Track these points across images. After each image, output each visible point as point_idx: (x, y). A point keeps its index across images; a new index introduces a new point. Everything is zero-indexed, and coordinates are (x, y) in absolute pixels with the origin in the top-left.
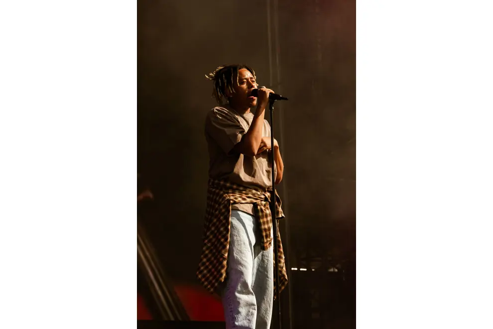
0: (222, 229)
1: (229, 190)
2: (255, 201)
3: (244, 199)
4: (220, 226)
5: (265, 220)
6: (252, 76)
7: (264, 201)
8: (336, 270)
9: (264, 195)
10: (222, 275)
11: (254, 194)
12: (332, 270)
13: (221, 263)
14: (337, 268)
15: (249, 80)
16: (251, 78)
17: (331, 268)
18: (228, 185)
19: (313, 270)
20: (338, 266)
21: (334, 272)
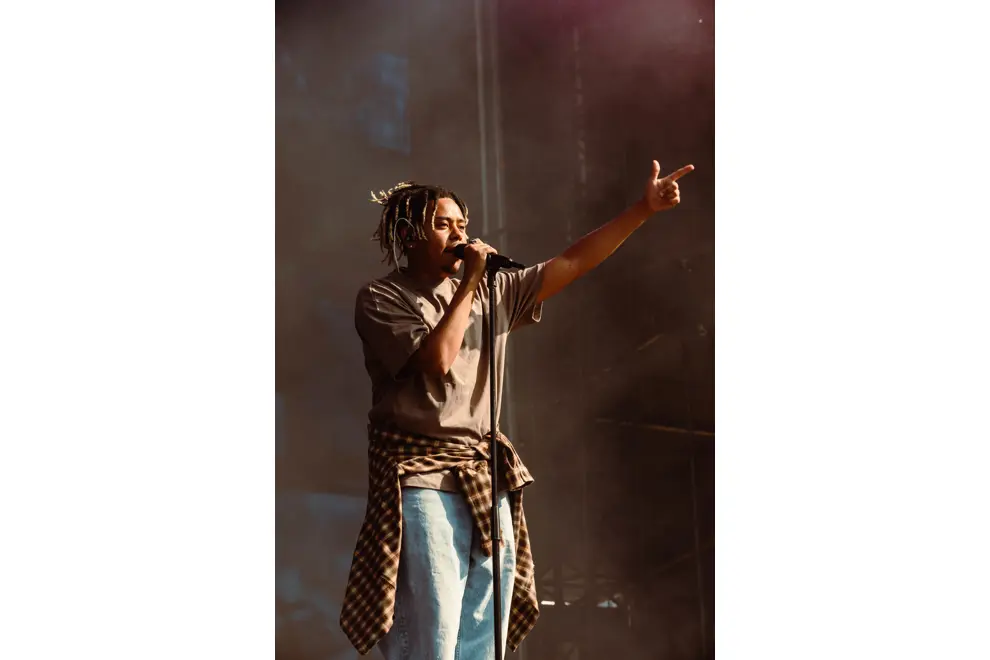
0: (385, 527)
1: (397, 448)
2: (453, 464)
3: (428, 464)
4: (380, 520)
5: (478, 496)
6: (461, 217)
7: (475, 460)
8: (614, 605)
9: (474, 449)
10: (384, 619)
11: (450, 451)
12: (605, 604)
13: (383, 595)
14: (615, 601)
15: (455, 224)
16: (460, 221)
17: (603, 601)
18: (396, 437)
19: (567, 604)
20: (616, 596)
21: (609, 608)
